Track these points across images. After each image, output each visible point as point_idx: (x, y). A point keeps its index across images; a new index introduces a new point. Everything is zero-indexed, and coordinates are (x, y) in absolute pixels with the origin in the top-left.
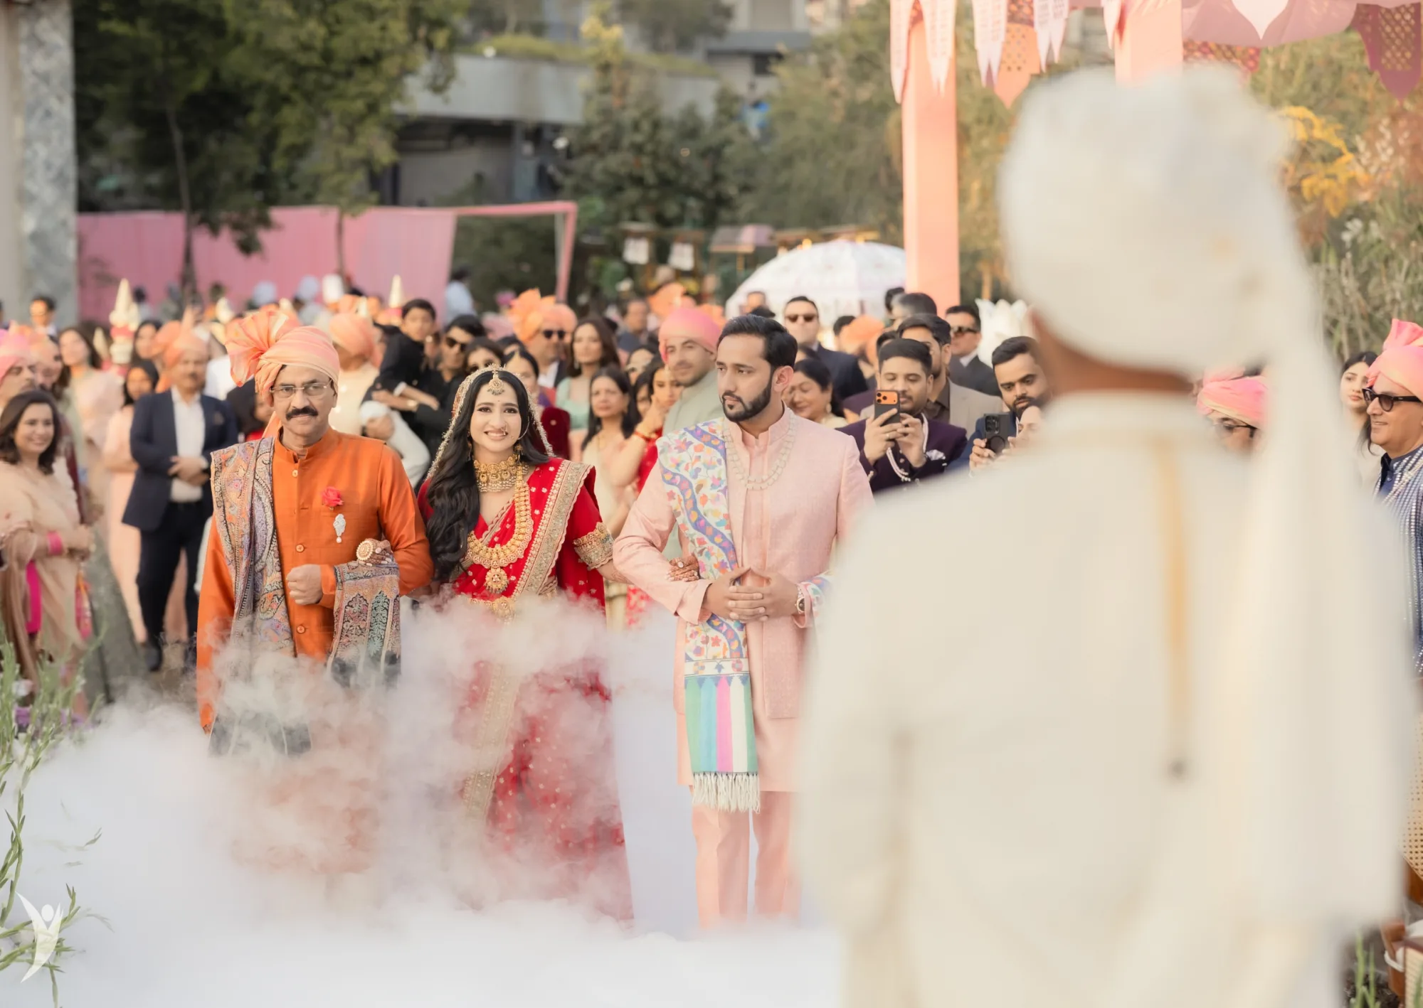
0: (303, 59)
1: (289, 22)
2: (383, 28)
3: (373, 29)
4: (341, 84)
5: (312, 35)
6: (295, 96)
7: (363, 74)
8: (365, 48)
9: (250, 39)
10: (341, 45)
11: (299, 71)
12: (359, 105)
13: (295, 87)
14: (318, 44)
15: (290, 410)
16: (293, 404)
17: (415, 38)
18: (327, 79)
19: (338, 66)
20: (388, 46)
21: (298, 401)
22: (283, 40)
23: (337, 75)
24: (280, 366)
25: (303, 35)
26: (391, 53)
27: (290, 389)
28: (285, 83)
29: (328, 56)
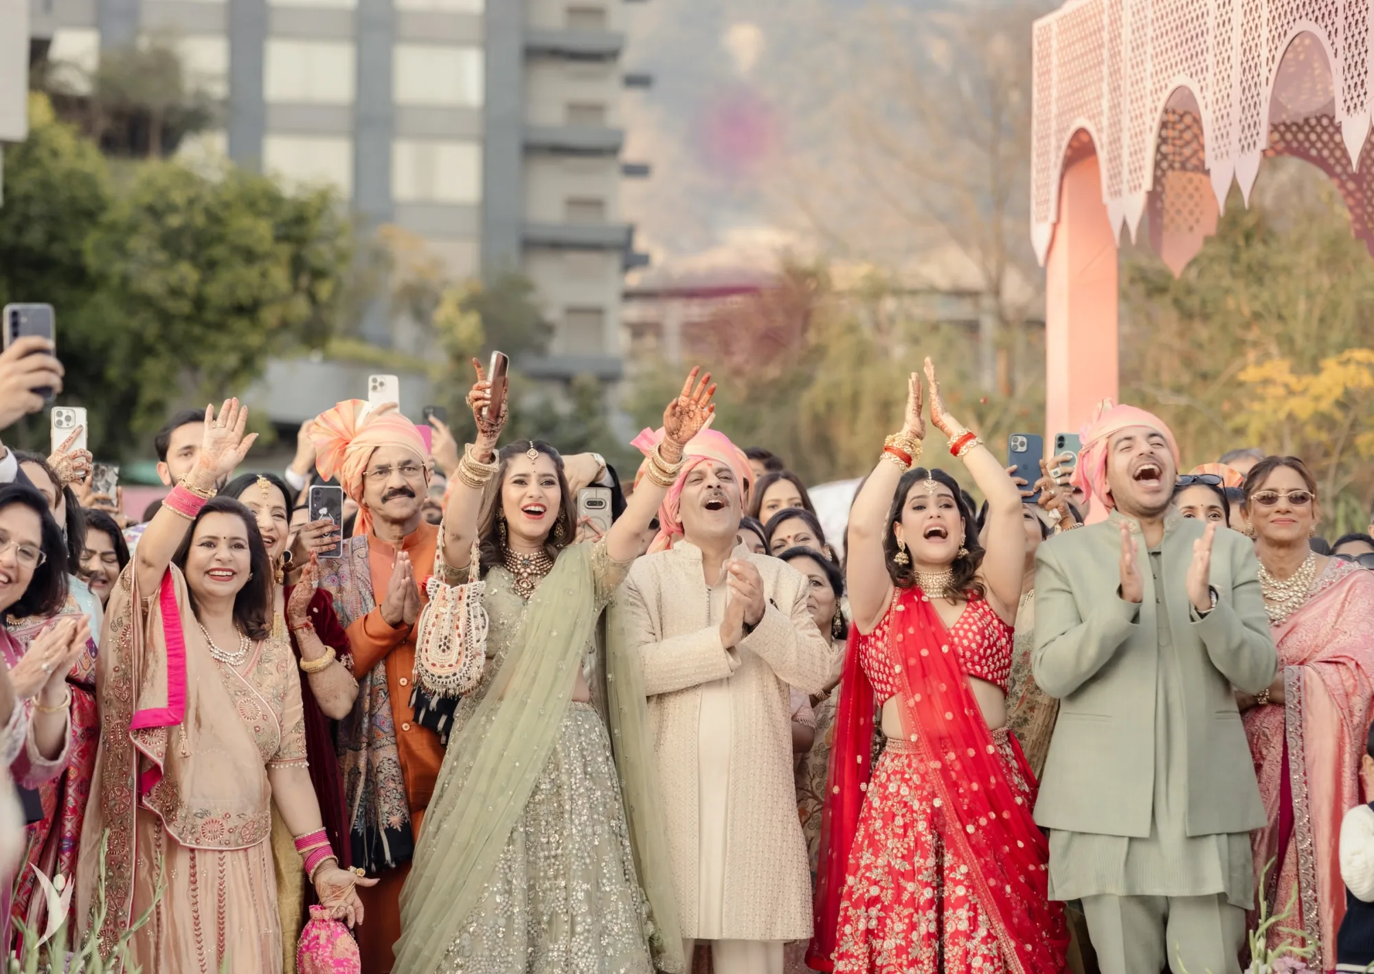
0: (174, 306)
1: (156, 266)
2: (264, 275)
3: (251, 274)
4: (213, 337)
5: (183, 279)
6: (161, 348)
7: (240, 324)
8: (243, 295)
9: (115, 281)
10: (216, 291)
11: (166, 318)
12: (232, 361)
13: (163, 337)
14: (190, 289)
15: (386, 492)
16: (389, 485)
17: (296, 288)
18: (197, 330)
19: (210, 316)
20: (266, 294)
21: (395, 480)
22: (152, 284)
23: (208, 326)
24: (373, 448)
25: (173, 278)
26: (271, 302)
27: (384, 470)
28: (152, 331)
29: (200, 303)
